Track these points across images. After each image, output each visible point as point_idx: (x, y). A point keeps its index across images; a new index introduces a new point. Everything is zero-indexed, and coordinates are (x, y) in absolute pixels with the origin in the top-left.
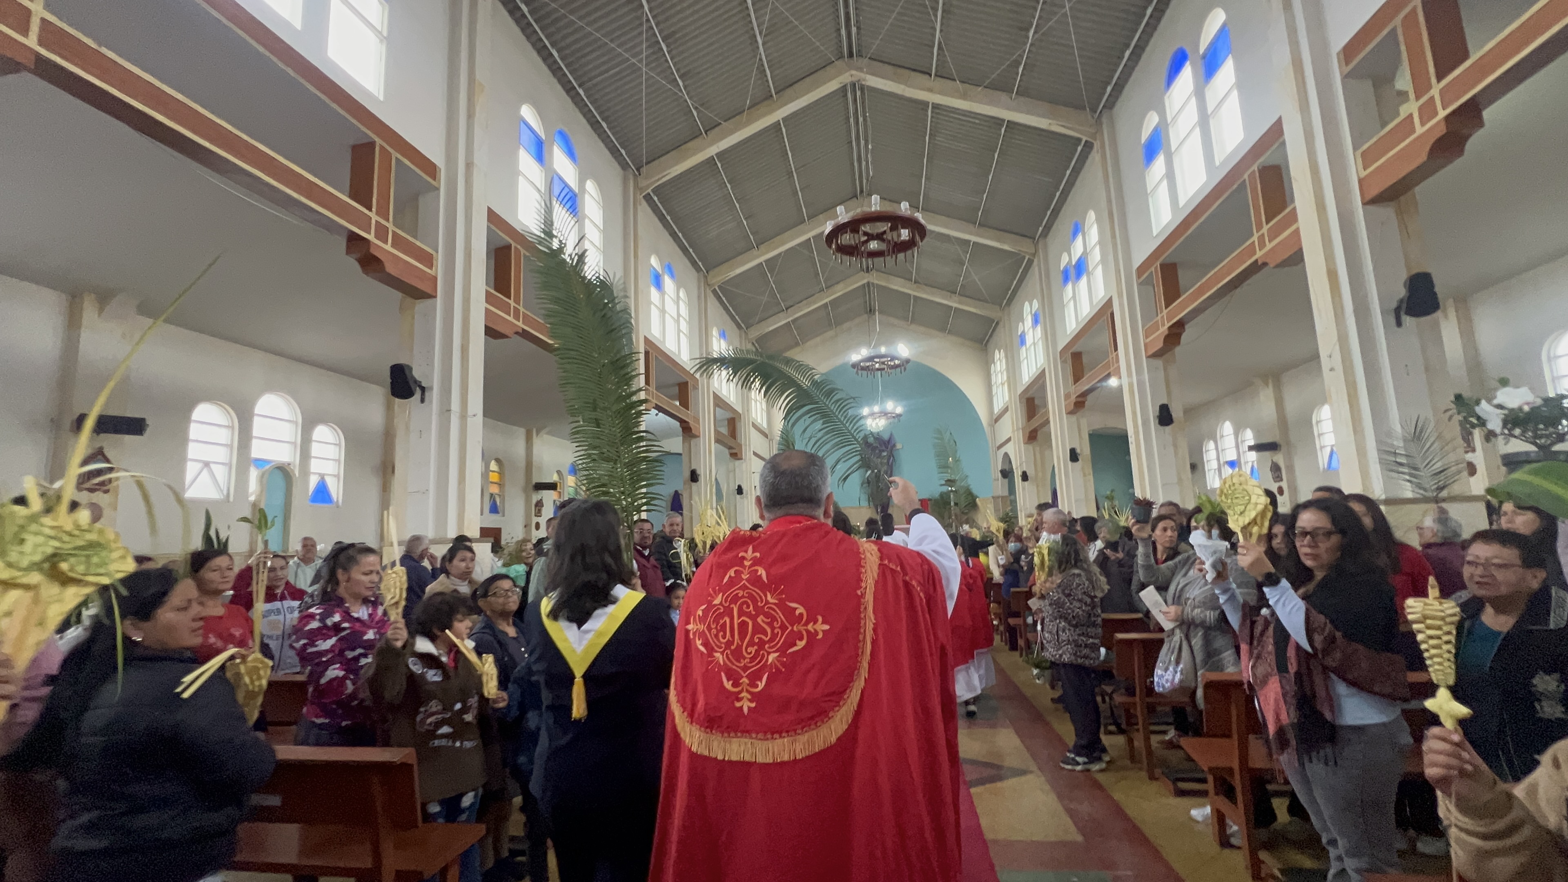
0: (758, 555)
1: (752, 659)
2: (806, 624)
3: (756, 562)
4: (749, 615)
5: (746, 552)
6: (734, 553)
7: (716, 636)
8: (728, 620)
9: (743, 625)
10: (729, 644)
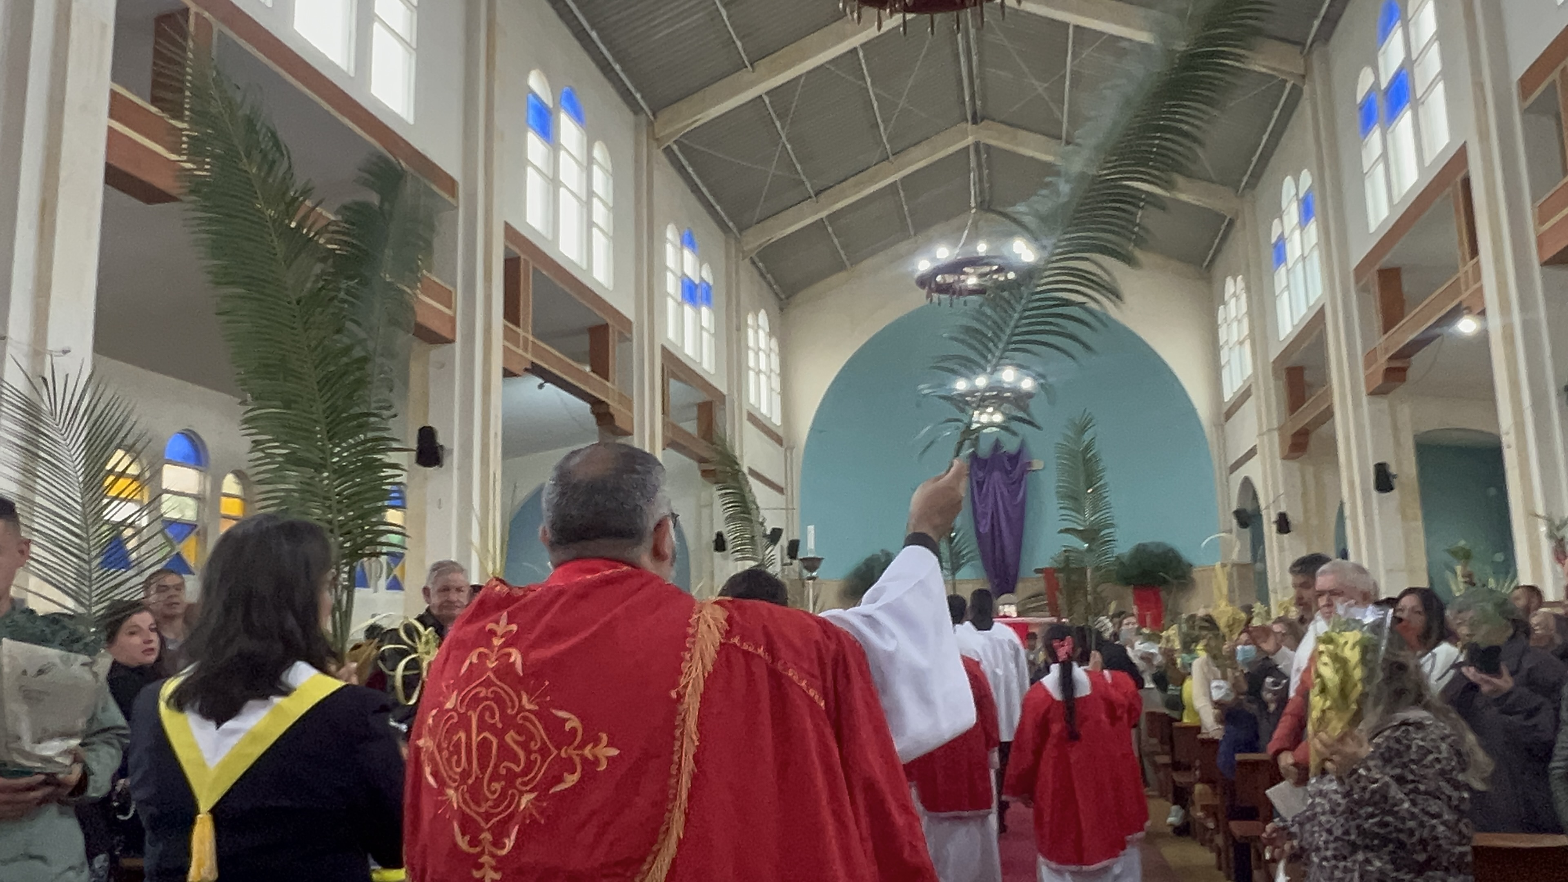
0: (514, 627)
1: (497, 803)
2: (582, 746)
3: (511, 641)
4: (492, 728)
5: (497, 622)
6: (479, 625)
7: (449, 760)
8: (462, 735)
9: (484, 745)
10: (465, 775)
